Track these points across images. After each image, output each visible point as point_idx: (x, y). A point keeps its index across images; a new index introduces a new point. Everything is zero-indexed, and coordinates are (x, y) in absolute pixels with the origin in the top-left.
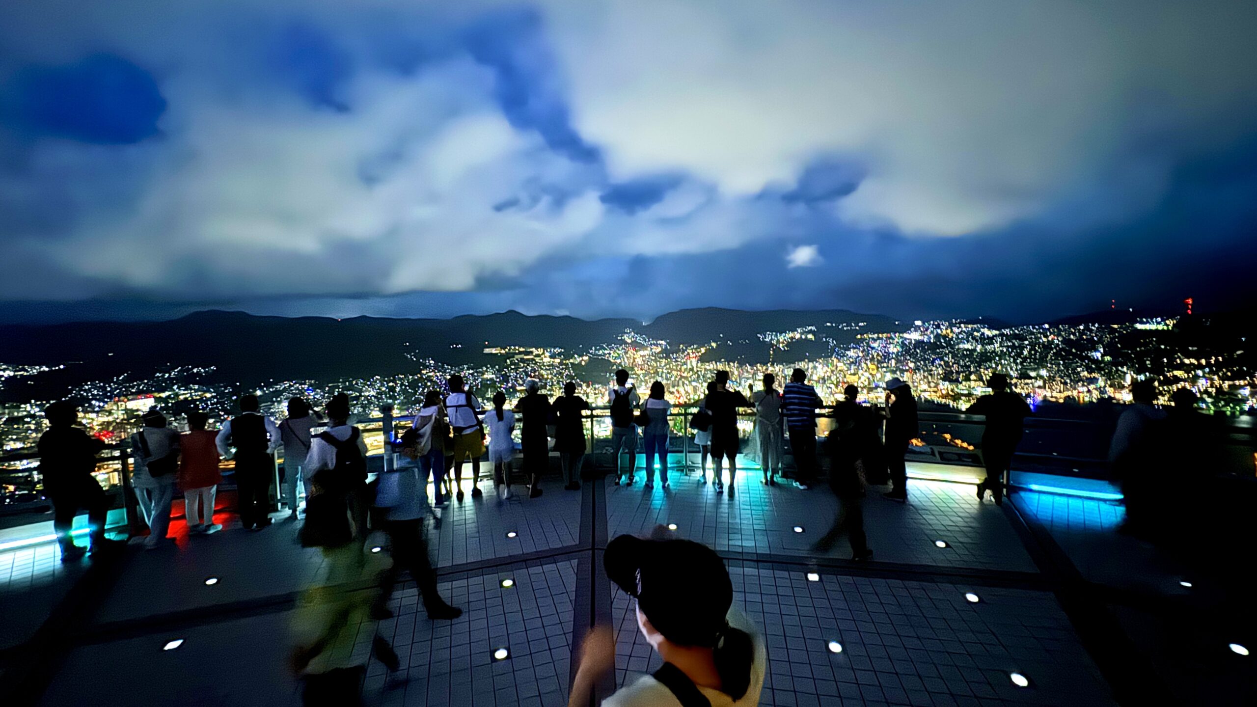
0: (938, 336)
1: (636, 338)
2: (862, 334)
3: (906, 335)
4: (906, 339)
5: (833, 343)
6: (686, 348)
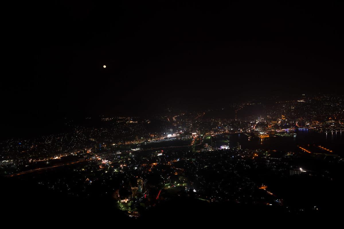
0: (313, 100)
1: (173, 109)
2: (278, 102)
4: (298, 102)
6: (196, 113)
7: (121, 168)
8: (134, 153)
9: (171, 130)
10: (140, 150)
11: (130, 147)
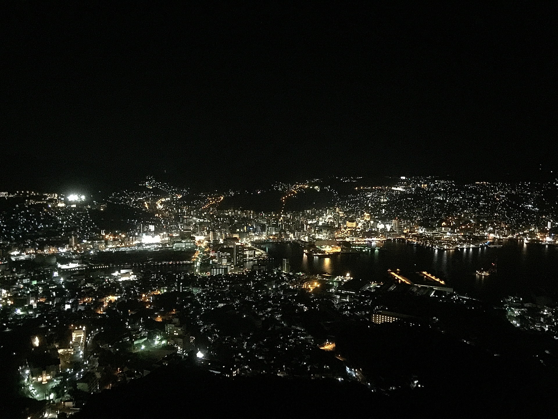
0: (419, 189)
1: (157, 185)
2: (359, 187)
3: (393, 188)
4: (393, 191)
5: (335, 193)
6: (207, 195)
7: (31, 306)
8: (63, 272)
9: (152, 228)
10: (78, 267)
11: (54, 260)
